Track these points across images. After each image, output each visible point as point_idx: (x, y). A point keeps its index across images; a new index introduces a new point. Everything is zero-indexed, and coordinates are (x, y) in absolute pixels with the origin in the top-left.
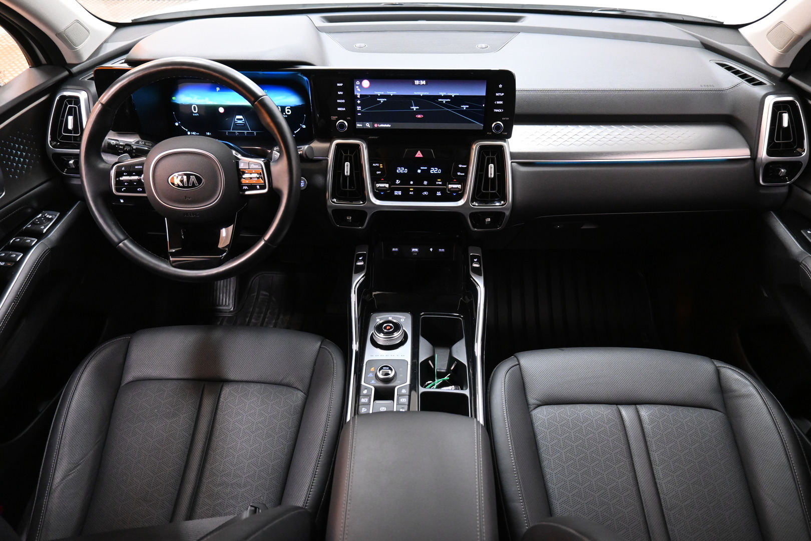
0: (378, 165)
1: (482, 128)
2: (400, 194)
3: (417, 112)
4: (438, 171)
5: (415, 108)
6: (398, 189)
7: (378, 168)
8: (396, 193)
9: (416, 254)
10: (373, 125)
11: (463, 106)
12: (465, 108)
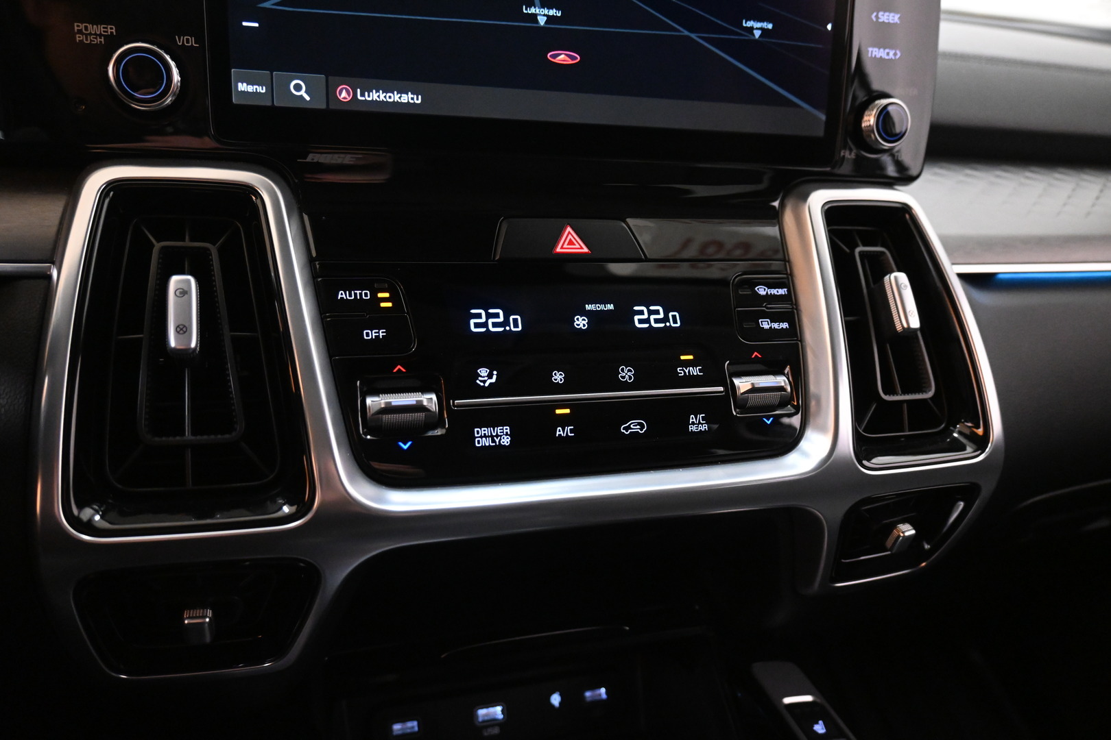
0: (366, 295)
1: (820, 133)
2: (506, 441)
3: (553, 37)
4: (666, 319)
5: (542, 15)
6: (492, 417)
7: (369, 313)
8: (483, 437)
9: (496, 731)
10: (330, 94)
11: (750, 24)
12: (757, 34)
